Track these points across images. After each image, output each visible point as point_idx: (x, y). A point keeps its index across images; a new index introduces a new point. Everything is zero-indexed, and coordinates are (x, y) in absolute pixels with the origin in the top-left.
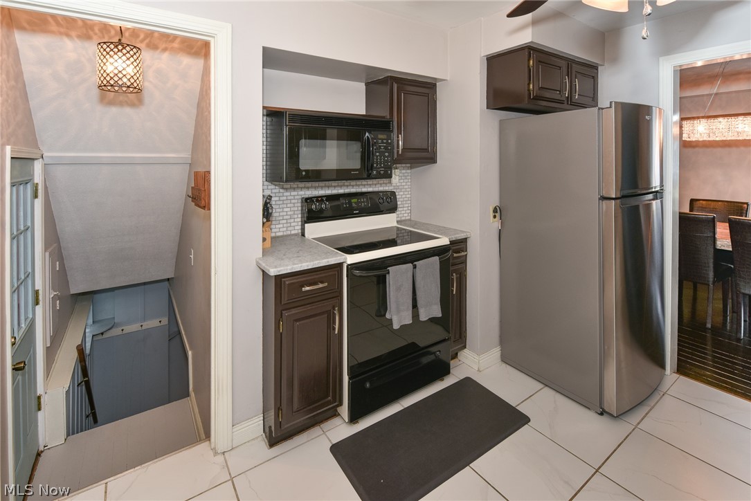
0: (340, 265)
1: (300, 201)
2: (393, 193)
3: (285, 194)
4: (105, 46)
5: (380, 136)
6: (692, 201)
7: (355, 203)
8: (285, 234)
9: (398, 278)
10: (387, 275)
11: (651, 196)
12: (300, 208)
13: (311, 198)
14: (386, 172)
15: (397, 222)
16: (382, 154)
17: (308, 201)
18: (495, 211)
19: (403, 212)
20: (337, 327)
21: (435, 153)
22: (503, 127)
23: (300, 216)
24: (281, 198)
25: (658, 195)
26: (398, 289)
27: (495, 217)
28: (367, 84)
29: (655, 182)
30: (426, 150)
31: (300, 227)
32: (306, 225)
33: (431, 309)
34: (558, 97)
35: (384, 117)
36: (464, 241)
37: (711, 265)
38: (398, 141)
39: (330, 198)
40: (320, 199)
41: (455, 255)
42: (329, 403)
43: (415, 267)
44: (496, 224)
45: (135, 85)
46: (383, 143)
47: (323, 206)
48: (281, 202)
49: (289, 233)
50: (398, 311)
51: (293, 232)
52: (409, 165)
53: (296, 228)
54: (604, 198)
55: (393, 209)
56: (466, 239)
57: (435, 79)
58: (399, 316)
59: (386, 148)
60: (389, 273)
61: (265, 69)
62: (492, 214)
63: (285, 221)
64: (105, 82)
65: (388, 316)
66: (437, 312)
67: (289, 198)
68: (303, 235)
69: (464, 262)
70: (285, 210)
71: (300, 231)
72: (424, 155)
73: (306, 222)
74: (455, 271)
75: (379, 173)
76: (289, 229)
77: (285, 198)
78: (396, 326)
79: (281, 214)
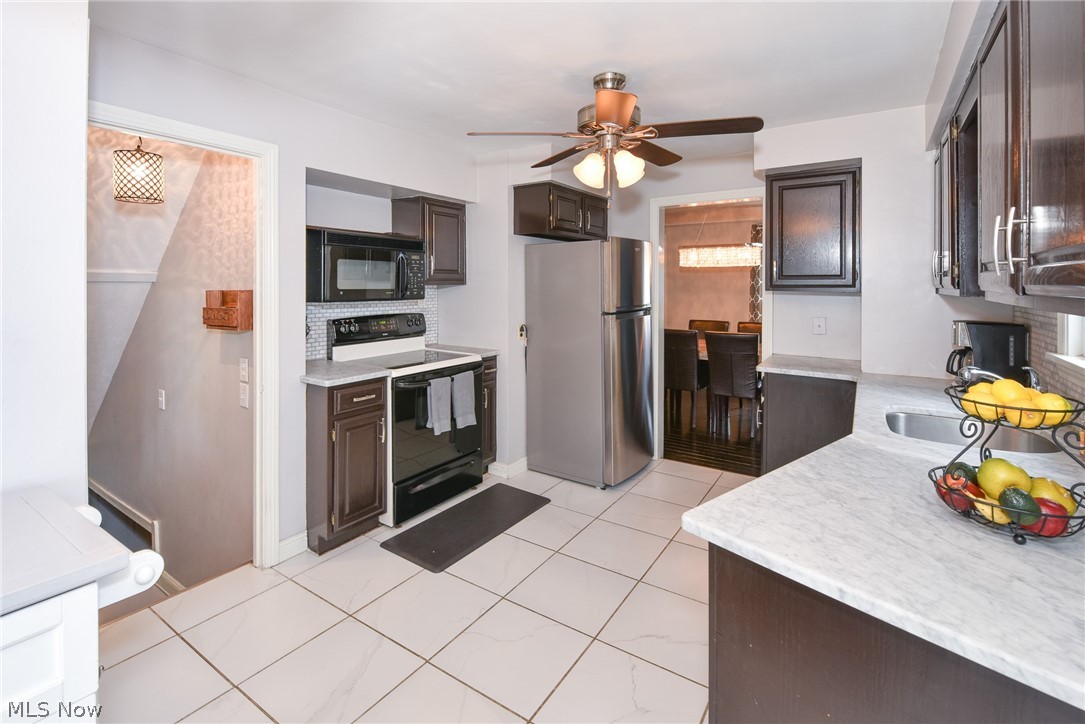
0: (383, 380)
1: (326, 323)
2: (421, 315)
4: (121, 155)
5: (414, 257)
6: (692, 322)
7: (384, 325)
9: (437, 390)
10: (428, 388)
11: (642, 313)
12: (325, 331)
13: (338, 320)
14: (419, 293)
15: (426, 346)
16: (415, 274)
17: (334, 323)
18: (522, 329)
19: (430, 336)
20: (383, 437)
21: (464, 274)
22: (528, 251)
23: (325, 339)
25: (648, 311)
26: (439, 399)
27: (521, 335)
28: (394, 201)
29: (646, 301)
30: (456, 271)
31: (325, 351)
32: (334, 348)
33: (467, 419)
34: (574, 228)
35: (414, 237)
36: (494, 358)
37: (696, 374)
38: (430, 262)
39: (359, 320)
40: (348, 321)
41: (487, 371)
42: (376, 509)
43: (453, 380)
44: (523, 342)
45: (155, 196)
46: (416, 263)
47: (352, 329)
49: (314, 357)
50: (439, 419)
51: (318, 357)
52: (435, 286)
53: (322, 352)
54: (605, 314)
55: (421, 333)
56: (495, 356)
57: (465, 202)
58: (439, 424)
59: (419, 268)
60: (430, 385)
61: (309, 186)
62: (519, 333)
64: (122, 193)
65: (429, 425)
66: (472, 420)
68: (330, 358)
69: (494, 379)
71: (325, 356)
72: (454, 275)
73: (334, 345)
74: (485, 387)
75: (412, 293)
78: (437, 433)
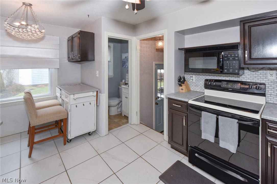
0: (187, 102)
3: (200, 77)
8: (200, 91)
13: (208, 80)
14: (234, 71)
17: (206, 80)
23: (204, 86)
24: (199, 78)
40: (211, 81)
46: (231, 56)
48: (199, 80)
59: (233, 59)
63: (200, 87)
67: (202, 78)
70: (200, 82)
73: (205, 89)
76: (202, 90)
77: (200, 78)
79: (199, 84)
